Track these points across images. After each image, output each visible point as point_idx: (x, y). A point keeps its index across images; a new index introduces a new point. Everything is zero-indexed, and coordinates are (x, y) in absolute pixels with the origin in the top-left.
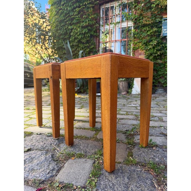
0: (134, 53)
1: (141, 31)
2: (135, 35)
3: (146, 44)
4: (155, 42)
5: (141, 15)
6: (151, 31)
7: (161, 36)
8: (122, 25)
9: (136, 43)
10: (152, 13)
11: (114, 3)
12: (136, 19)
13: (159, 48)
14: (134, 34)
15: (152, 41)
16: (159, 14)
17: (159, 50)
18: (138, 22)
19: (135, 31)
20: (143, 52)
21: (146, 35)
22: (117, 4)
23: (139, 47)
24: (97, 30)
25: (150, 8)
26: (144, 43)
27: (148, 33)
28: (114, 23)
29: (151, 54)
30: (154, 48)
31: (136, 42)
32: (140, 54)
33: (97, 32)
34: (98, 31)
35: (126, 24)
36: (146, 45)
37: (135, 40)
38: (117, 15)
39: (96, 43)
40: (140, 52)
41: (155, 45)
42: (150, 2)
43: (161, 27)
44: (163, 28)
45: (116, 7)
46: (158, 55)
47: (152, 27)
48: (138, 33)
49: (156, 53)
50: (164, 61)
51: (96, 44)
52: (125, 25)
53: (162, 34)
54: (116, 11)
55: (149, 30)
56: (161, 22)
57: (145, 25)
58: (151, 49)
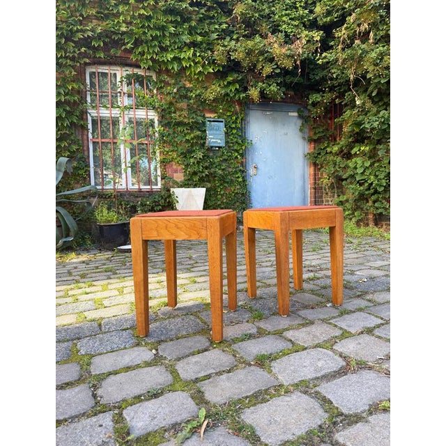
0: (165, 169)
1: (174, 133)
2: (164, 136)
3: (185, 155)
4: (200, 155)
5: (171, 103)
6: (192, 135)
7: (207, 145)
8: (136, 113)
9: (168, 152)
10: (188, 105)
11: (115, 69)
12: (163, 110)
13: (207, 164)
14: (162, 135)
15: (194, 151)
16: (199, 110)
17: (206, 168)
18: (168, 116)
19: (164, 130)
20: (179, 168)
21: (184, 140)
22: (124, 74)
23: (172, 158)
24: (83, 115)
25: (186, 97)
26: (182, 153)
27: (187, 138)
28: (119, 107)
29: (195, 173)
30: (198, 163)
31: (167, 150)
32: (176, 171)
33: (82, 119)
34: (85, 117)
35: (145, 113)
36: (185, 157)
37: (165, 145)
38: (124, 94)
39: (82, 140)
40: (175, 167)
41: (200, 159)
42: (185, 87)
43: (205, 131)
44: (207, 132)
45: (121, 78)
46: (206, 175)
47: (192, 129)
48: (169, 134)
49: (202, 172)
50: (213, 185)
51: (83, 143)
52: (141, 114)
53: (207, 142)
54: (122, 85)
55: (189, 134)
56: (204, 123)
57: (179, 124)
58: (194, 163)
